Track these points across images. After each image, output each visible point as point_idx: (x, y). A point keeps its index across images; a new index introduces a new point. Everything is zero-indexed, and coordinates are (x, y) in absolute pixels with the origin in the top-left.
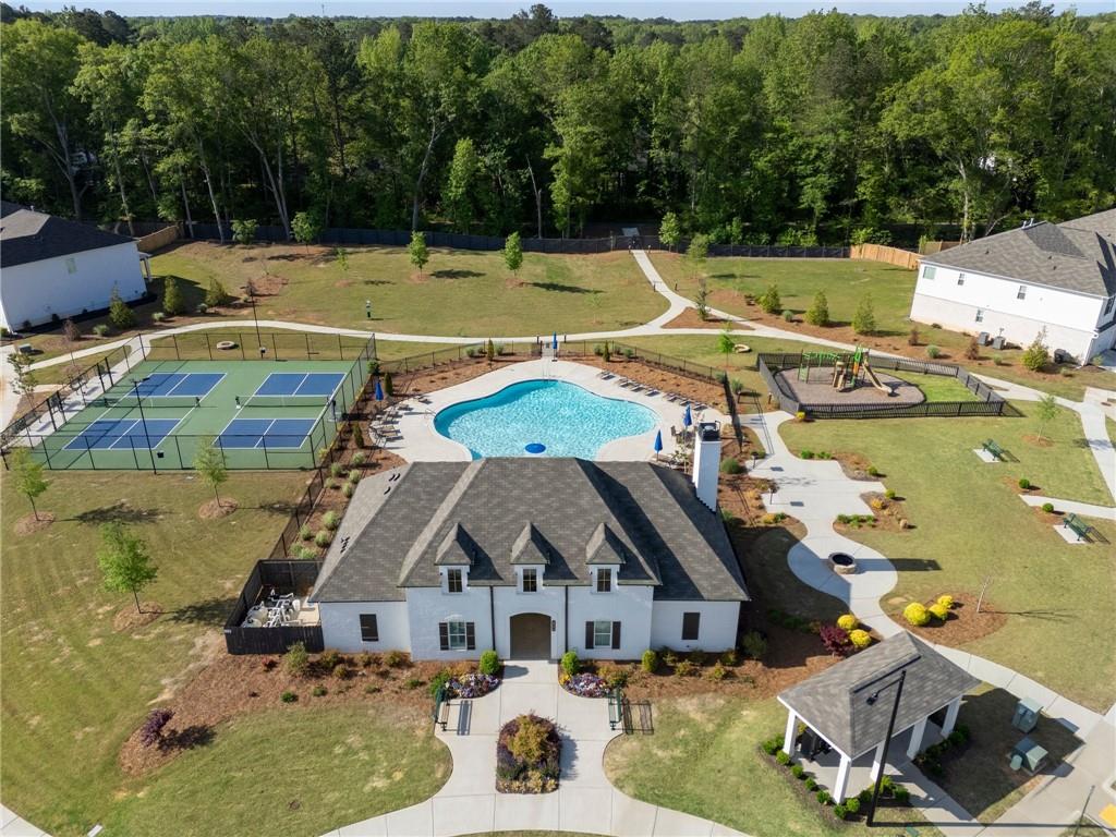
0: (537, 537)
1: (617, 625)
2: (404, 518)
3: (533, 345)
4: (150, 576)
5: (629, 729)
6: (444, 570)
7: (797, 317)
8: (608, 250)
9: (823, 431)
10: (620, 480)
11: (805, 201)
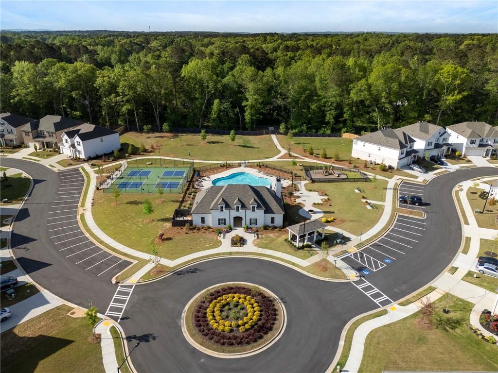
0: (239, 200)
1: (256, 219)
2: (210, 197)
3: (239, 163)
4: (153, 211)
5: (258, 238)
6: (219, 206)
7: (317, 156)
8: (263, 135)
9: (316, 185)
10: (258, 190)
11: (327, 119)
